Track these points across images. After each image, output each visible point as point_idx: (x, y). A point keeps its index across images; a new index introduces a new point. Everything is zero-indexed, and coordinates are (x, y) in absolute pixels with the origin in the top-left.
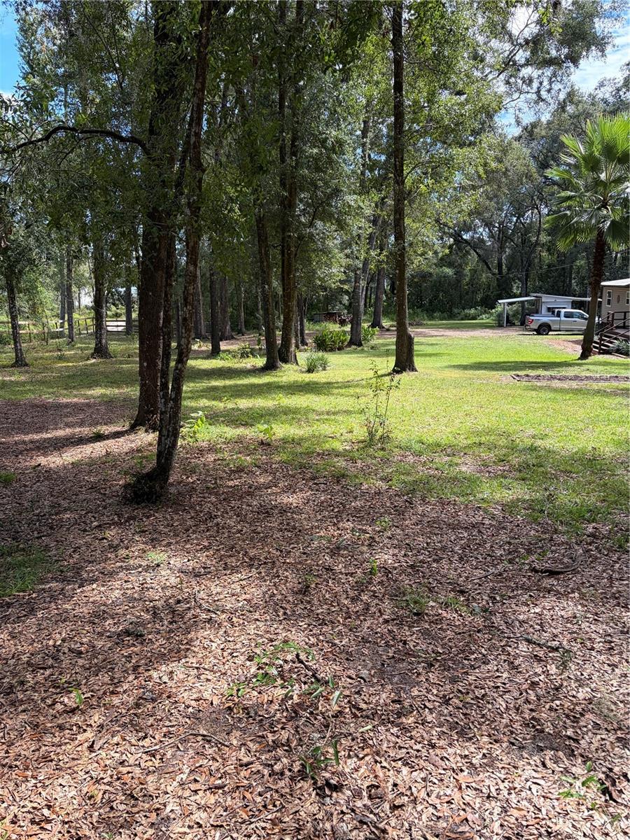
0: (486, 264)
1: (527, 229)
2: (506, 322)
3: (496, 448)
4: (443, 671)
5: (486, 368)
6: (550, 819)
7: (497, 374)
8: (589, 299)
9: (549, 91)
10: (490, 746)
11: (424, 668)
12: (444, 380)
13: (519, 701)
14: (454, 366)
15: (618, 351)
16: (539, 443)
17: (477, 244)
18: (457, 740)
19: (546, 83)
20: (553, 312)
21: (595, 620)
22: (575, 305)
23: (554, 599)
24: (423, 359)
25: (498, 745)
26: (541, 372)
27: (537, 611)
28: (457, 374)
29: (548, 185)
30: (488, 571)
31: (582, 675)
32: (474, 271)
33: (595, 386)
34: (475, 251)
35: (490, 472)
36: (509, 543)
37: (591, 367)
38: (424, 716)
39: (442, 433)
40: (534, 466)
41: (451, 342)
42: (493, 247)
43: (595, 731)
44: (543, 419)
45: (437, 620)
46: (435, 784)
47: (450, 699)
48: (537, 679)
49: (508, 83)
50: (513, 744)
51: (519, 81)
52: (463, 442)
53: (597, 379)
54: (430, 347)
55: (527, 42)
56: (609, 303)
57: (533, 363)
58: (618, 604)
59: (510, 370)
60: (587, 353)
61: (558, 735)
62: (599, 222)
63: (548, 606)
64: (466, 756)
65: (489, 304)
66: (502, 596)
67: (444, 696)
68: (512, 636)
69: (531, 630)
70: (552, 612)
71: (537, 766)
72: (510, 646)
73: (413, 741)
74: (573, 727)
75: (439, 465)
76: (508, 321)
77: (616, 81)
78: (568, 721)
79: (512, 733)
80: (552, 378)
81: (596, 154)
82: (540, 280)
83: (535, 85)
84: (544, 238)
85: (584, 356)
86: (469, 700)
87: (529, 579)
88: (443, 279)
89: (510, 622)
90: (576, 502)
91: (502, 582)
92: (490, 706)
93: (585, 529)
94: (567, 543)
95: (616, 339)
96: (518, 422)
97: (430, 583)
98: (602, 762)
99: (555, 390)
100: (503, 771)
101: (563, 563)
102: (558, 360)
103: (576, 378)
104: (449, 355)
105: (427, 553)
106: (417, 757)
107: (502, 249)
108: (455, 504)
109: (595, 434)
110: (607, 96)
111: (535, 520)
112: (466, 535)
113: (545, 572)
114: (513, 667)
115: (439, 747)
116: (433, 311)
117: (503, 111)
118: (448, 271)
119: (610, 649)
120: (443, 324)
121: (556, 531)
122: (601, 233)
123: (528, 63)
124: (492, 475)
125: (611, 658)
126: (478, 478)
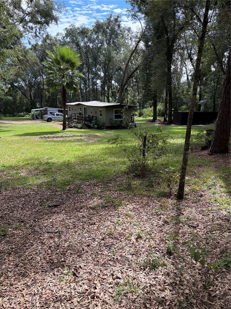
0: (25, 96)
1: (39, 83)
2: (35, 118)
3: (34, 164)
4: (15, 254)
5: (29, 135)
6: (57, 292)
7: (33, 137)
8: (63, 109)
9: (39, 33)
10: (35, 276)
11: (7, 256)
12: (12, 141)
13: (45, 255)
14: (17, 135)
15: (75, 127)
16: (50, 161)
17: (21, 88)
18: (22, 279)
19: (38, 30)
20: (52, 114)
21: (70, 218)
22: (59, 111)
23: (57, 215)
24: (3, 133)
25: (38, 274)
26: (49, 135)
27: (51, 221)
28: (18, 138)
29: (44, 68)
30: (33, 211)
31: (66, 238)
32: (21, 98)
33: (68, 139)
34: (20, 91)
35: (32, 174)
36: (40, 199)
37: (66, 133)
38: (8, 275)
39: (13, 162)
40: (48, 169)
41: (15, 126)
42: (27, 89)
43: (70, 256)
44: (51, 152)
45: (12, 235)
46: (13, 299)
47: (18, 264)
48: (51, 245)
49: (23, 27)
50: (43, 271)
51: (28, 27)
52: (21, 164)
53: (68, 137)
54: (6, 128)
55: (29, 13)
56: (70, 111)
57: (46, 132)
58: (77, 211)
59: (38, 135)
60: (65, 128)
61: (59, 262)
62: (62, 83)
63: (54, 218)
64: (25, 283)
65: (28, 111)
66: (38, 219)
67: (16, 264)
68: (42, 232)
69: (49, 228)
70: (56, 220)
71: (52, 276)
72: (41, 236)
73: (3, 286)
74: (64, 257)
75: (12, 174)
76: (36, 117)
77: (62, 34)
78: (62, 256)
79: (42, 267)
80: (54, 137)
81: (59, 59)
82: (46, 102)
83: (34, 30)
84: (46, 87)
85: (64, 129)
86: (26, 262)
87: (48, 210)
88: (8, 101)
89: (41, 227)
90: (63, 180)
91: (38, 214)
92: (34, 261)
93: (66, 188)
94: (60, 194)
95: (73, 123)
96: (42, 154)
97: (9, 222)
98: (73, 265)
99: (55, 142)
100: (39, 283)
101: (59, 202)
102: (55, 131)
103: (62, 137)
104: (14, 131)
105: (8, 210)
106: (5, 292)
107: (31, 90)
108: (19, 189)
109: (69, 156)
110: (60, 39)
111: (49, 189)
112: (23, 199)
113: (53, 206)
114: (43, 243)
115: (15, 284)
116: (6, 114)
117: (23, 38)
118: (10, 98)
119: (75, 227)
120: (11, 119)
121: (56, 191)
122: (63, 87)
123: (30, 21)
124: (33, 175)
125: (75, 230)
126: (28, 177)
